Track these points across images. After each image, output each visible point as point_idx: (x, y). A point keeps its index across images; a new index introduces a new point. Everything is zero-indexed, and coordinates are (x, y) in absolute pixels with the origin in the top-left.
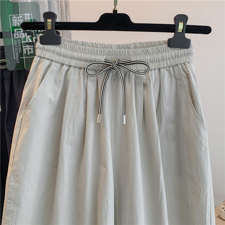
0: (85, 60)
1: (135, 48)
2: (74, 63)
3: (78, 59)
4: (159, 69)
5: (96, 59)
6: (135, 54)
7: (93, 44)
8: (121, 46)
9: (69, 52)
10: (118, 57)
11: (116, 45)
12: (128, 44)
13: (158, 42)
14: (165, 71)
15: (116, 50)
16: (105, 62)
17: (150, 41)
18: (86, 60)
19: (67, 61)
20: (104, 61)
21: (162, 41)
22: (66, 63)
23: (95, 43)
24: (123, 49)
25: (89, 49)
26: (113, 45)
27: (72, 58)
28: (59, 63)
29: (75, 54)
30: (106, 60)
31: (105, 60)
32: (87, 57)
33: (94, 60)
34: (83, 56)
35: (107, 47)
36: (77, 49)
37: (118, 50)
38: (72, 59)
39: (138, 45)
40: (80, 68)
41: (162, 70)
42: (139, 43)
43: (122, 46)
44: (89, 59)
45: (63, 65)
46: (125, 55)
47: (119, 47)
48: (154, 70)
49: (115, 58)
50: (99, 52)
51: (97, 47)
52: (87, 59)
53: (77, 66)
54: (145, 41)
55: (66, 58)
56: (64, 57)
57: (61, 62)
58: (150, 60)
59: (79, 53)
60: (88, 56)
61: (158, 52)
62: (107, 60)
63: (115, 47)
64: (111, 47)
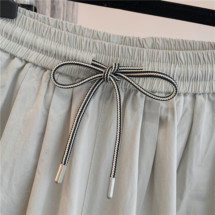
0: (56, 55)
1: (153, 47)
2: (33, 56)
3: (42, 50)
4: (194, 96)
5: (76, 57)
6: (152, 60)
7: (76, 28)
8: (128, 39)
9: (29, 36)
10: (119, 59)
11: (118, 36)
12: (142, 37)
13: (199, 42)
14: (205, 100)
15: (117, 46)
16: (92, 64)
17: (184, 39)
18: (58, 55)
19: (21, 51)
20: (91, 62)
21: (208, 43)
22: (18, 54)
23: (81, 27)
24: (129, 47)
25: (67, 37)
26: (113, 35)
27: (32, 47)
28: (6, 52)
29: (40, 41)
30: (95, 61)
31: (93, 60)
32: (60, 49)
33: (72, 59)
34: (53, 46)
35: (101, 38)
36: (45, 32)
37: (120, 46)
38: (32, 49)
39: (161, 43)
40: (45, 69)
41: (199, 98)
42: (163, 40)
43: (130, 39)
44: (63, 55)
45: (15, 57)
46: (132, 57)
47: (124, 41)
48: (185, 95)
49: (113, 61)
50: (84, 44)
51: (82, 35)
52: (60, 54)
53: (39, 65)
54: (174, 37)
55: (20, 46)
56: (18, 43)
57: (11, 52)
58: (179, 74)
59: (46, 41)
60: (63, 49)
61: (198, 61)
62: (97, 62)
63: (115, 41)
64: (108, 38)
